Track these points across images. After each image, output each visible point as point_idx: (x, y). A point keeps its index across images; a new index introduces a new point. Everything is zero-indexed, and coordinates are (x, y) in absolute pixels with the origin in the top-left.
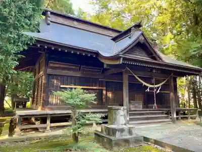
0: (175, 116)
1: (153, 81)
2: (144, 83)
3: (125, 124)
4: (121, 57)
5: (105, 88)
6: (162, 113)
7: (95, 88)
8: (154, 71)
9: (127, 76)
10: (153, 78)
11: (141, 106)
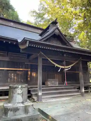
0: (83, 90)
1: (64, 63)
2: (56, 65)
3: (23, 103)
4: (28, 40)
5: (30, 70)
6: (74, 88)
7: (21, 69)
8: (65, 55)
9: (41, 59)
10: (64, 61)
11: (57, 83)
